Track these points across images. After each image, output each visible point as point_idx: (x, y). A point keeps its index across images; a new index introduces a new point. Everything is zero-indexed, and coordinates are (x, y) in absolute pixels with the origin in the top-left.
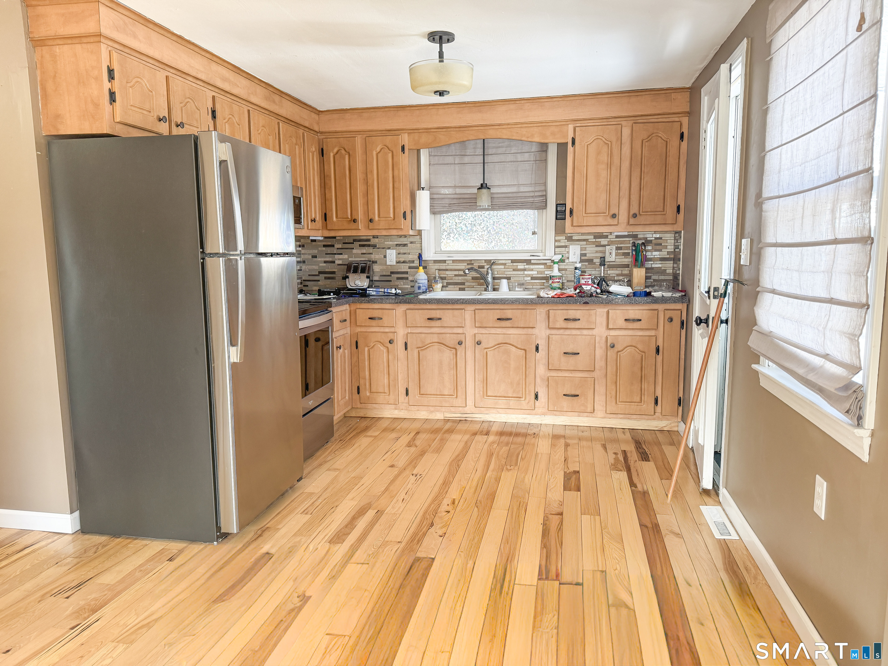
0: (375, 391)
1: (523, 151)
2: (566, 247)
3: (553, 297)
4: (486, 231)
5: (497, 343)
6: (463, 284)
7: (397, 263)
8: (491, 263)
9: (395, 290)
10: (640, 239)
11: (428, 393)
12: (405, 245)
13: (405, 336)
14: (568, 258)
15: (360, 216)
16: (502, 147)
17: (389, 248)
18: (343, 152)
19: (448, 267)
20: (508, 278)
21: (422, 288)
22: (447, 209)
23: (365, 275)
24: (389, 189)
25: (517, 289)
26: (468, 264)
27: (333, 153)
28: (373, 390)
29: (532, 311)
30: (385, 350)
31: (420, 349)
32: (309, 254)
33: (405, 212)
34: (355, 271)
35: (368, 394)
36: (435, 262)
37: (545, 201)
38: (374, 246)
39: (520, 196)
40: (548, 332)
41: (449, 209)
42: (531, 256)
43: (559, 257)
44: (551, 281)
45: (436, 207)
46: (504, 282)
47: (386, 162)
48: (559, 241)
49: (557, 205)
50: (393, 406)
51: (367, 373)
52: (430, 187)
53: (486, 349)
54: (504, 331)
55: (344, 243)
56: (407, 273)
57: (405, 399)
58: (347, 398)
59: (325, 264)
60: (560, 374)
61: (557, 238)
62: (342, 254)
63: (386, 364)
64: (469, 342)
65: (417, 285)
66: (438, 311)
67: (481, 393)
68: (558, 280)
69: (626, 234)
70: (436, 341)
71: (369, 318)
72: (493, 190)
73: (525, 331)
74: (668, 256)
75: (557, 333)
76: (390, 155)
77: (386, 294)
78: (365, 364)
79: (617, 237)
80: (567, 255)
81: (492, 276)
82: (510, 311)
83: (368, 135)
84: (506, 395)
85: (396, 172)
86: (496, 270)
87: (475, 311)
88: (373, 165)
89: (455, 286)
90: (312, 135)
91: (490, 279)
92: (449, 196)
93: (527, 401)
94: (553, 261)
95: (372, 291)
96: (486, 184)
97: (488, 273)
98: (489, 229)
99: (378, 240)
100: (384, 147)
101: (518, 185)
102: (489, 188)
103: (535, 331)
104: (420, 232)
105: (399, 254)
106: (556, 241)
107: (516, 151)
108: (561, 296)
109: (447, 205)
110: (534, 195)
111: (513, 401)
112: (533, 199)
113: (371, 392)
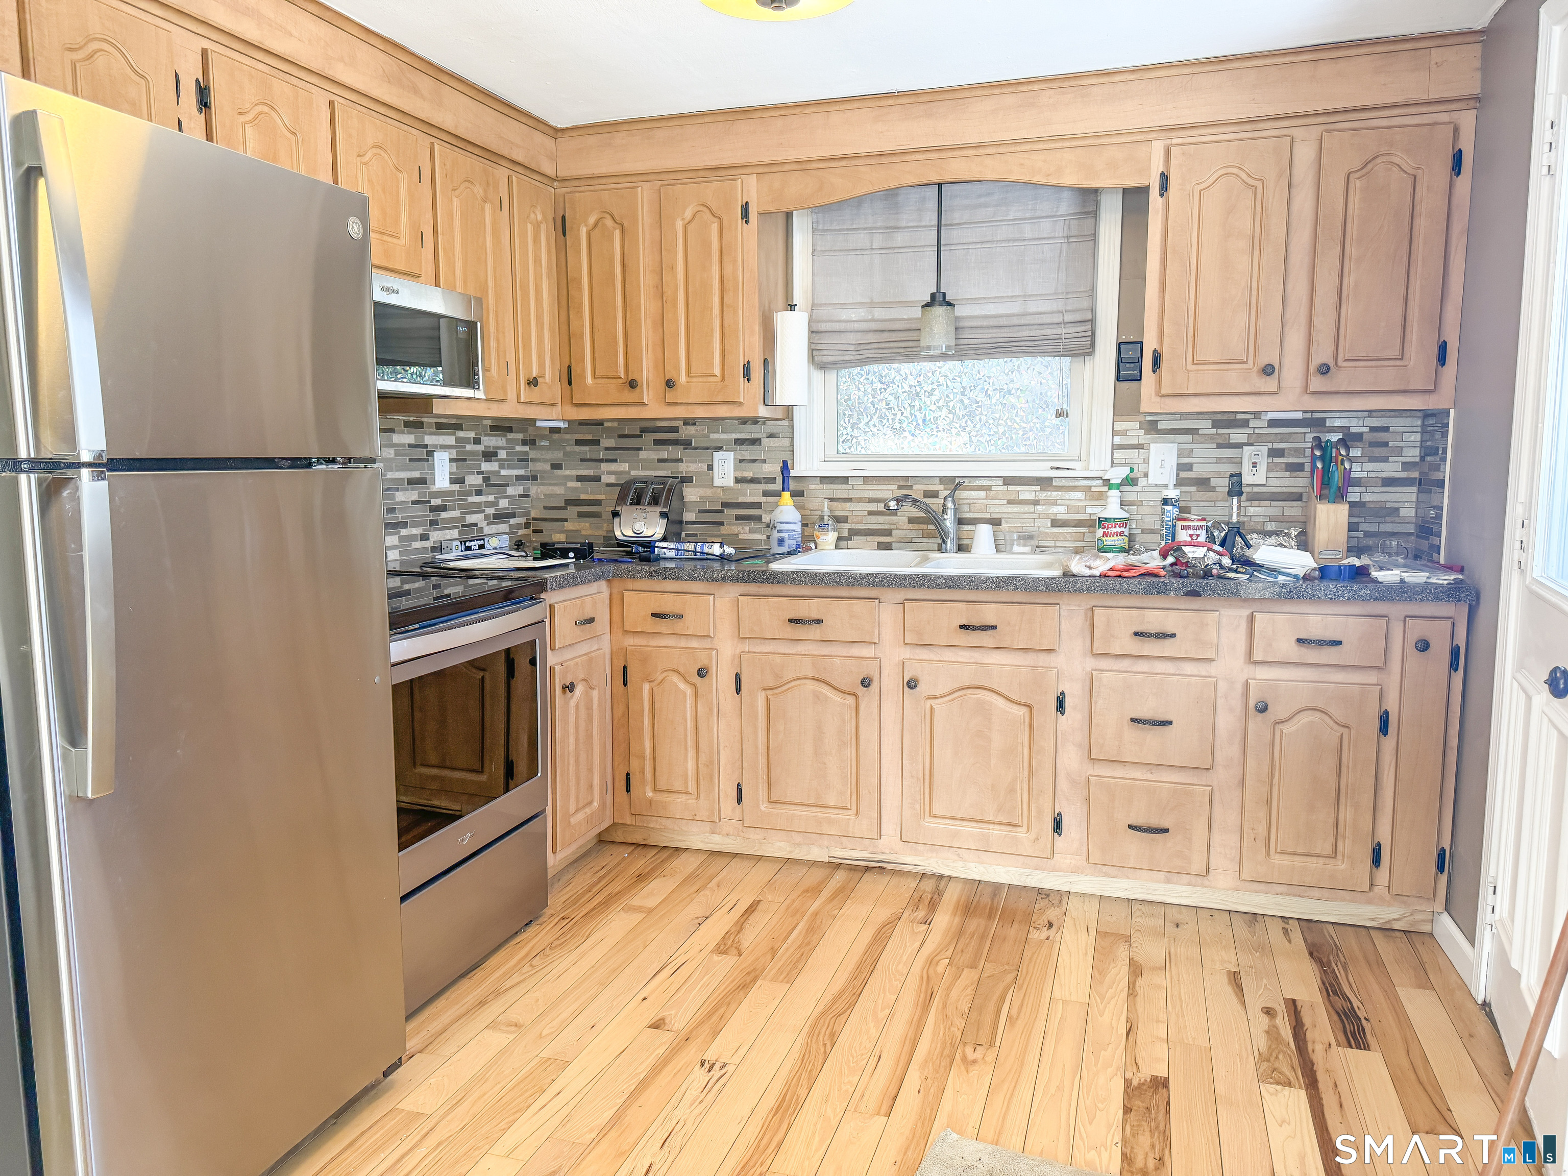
0: (665, 788)
1: (1038, 214)
2: (1139, 447)
3: (1105, 576)
4: (945, 409)
5: (957, 686)
6: (888, 533)
7: (738, 481)
8: (955, 484)
9: (721, 547)
10: (1333, 430)
11: (788, 799)
12: (755, 442)
13: (737, 661)
14: (1146, 475)
15: (647, 374)
16: (986, 206)
17: (719, 449)
18: (609, 222)
19: (851, 494)
20: (995, 522)
21: (787, 542)
22: (852, 358)
23: (658, 509)
24: (712, 309)
25: (1016, 548)
26: (900, 487)
27: (586, 225)
28: (661, 784)
29: (1049, 608)
30: (689, 691)
31: (769, 692)
32: (545, 461)
33: (748, 362)
34: (637, 501)
35: (650, 794)
36: (824, 480)
37: (1089, 334)
38: (687, 444)
39: (1027, 322)
40: (1091, 663)
41: (858, 357)
42: (1052, 468)
43: (1124, 472)
44: (1100, 532)
45: (825, 353)
46: (984, 532)
47: (706, 245)
48: (1124, 433)
49: (1119, 345)
50: (707, 827)
51: (647, 744)
52: (813, 304)
53: (929, 698)
54: (977, 656)
55: (620, 436)
56: (758, 505)
57: (734, 809)
58: (596, 804)
59: (578, 484)
60: (1119, 772)
61: (1119, 426)
62: (615, 461)
63: (690, 725)
64: (890, 682)
65: (775, 535)
66: (814, 603)
67: (917, 806)
68: (1118, 530)
69: (1299, 415)
70: (809, 673)
71: (653, 615)
72: (959, 311)
73: (1030, 659)
74: (1404, 475)
75: (1115, 668)
76: (715, 227)
77: (699, 556)
78: (643, 722)
79: (1273, 423)
80: (1142, 468)
81: (955, 515)
82: (993, 606)
83: (666, 182)
84: (980, 817)
85: (728, 269)
86: (965, 502)
87: (903, 603)
88: (676, 253)
89: (869, 538)
90: (537, 184)
91: (949, 521)
92: (856, 326)
93: (1033, 835)
94: (1107, 482)
95: (667, 549)
96: (944, 294)
97: (944, 510)
98: (951, 404)
99: (696, 430)
100: (702, 208)
101: (1024, 296)
102: (950, 304)
103: (1057, 660)
104: (789, 411)
105: (741, 461)
106: (1115, 433)
107: (1019, 215)
108: (1126, 574)
109: (852, 348)
110: (1060, 320)
111: (996, 832)
112: (1060, 331)
113: (655, 790)
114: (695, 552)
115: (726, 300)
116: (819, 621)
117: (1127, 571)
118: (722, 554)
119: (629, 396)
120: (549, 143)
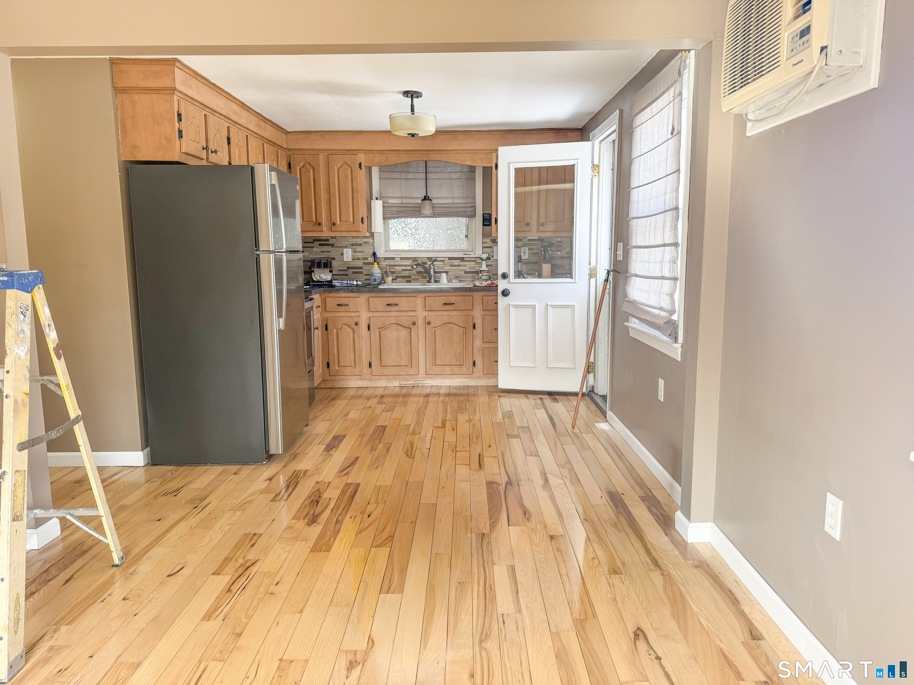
0: (343, 365)
1: (456, 171)
2: (491, 247)
3: (486, 286)
5: (443, 323)
6: (410, 277)
7: (353, 259)
8: (433, 260)
9: (357, 282)
10: (546, 242)
11: (388, 365)
12: (359, 245)
13: (368, 319)
14: (493, 256)
15: (324, 221)
16: (439, 167)
17: (346, 247)
18: (308, 166)
19: (396, 263)
20: (447, 273)
21: (377, 280)
22: (395, 216)
23: (328, 270)
24: (349, 198)
25: (453, 281)
26: (413, 261)
27: (299, 167)
28: (341, 364)
29: (470, 297)
30: (351, 331)
31: (380, 329)
33: (363, 217)
34: (319, 266)
35: (337, 368)
36: (386, 259)
37: (474, 211)
38: (332, 245)
39: (454, 206)
40: (483, 313)
41: (398, 216)
42: (464, 254)
43: (486, 255)
44: (480, 275)
45: (386, 214)
46: (444, 275)
47: (346, 176)
48: (486, 243)
49: (483, 214)
50: (358, 377)
51: (336, 351)
52: (380, 196)
53: (434, 328)
54: (448, 313)
56: (361, 268)
57: (368, 371)
60: (492, 346)
61: (484, 240)
63: (352, 342)
64: (420, 323)
65: (373, 278)
66: (395, 298)
67: (431, 363)
68: (486, 274)
69: (537, 238)
70: (394, 322)
71: (337, 305)
72: (434, 201)
73: (464, 313)
74: (566, 256)
75: (490, 314)
76: (349, 170)
77: (349, 285)
78: (334, 343)
79: (529, 240)
80: (492, 254)
81: (434, 270)
82: (452, 297)
83: (330, 153)
84: (451, 364)
85: (355, 185)
86: (436, 266)
87: (425, 298)
88: (335, 179)
89: (403, 279)
90: (283, 152)
91: (432, 272)
92: (397, 205)
93: (467, 368)
94: (481, 259)
95: (336, 283)
96: (429, 196)
97: (430, 269)
99: (336, 240)
100: (344, 163)
101: (453, 197)
102: (430, 200)
103: (473, 313)
104: (372, 235)
105: (354, 252)
106: (483, 243)
107: (450, 171)
109: (396, 212)
110: (465, 206)
111: (456, 368)
112: (465, 210)
113: (339, 366)
114: (347, 284)
116: (397, 305)
117: (492, 285)
118: (357, 284)
120: (284, 136)
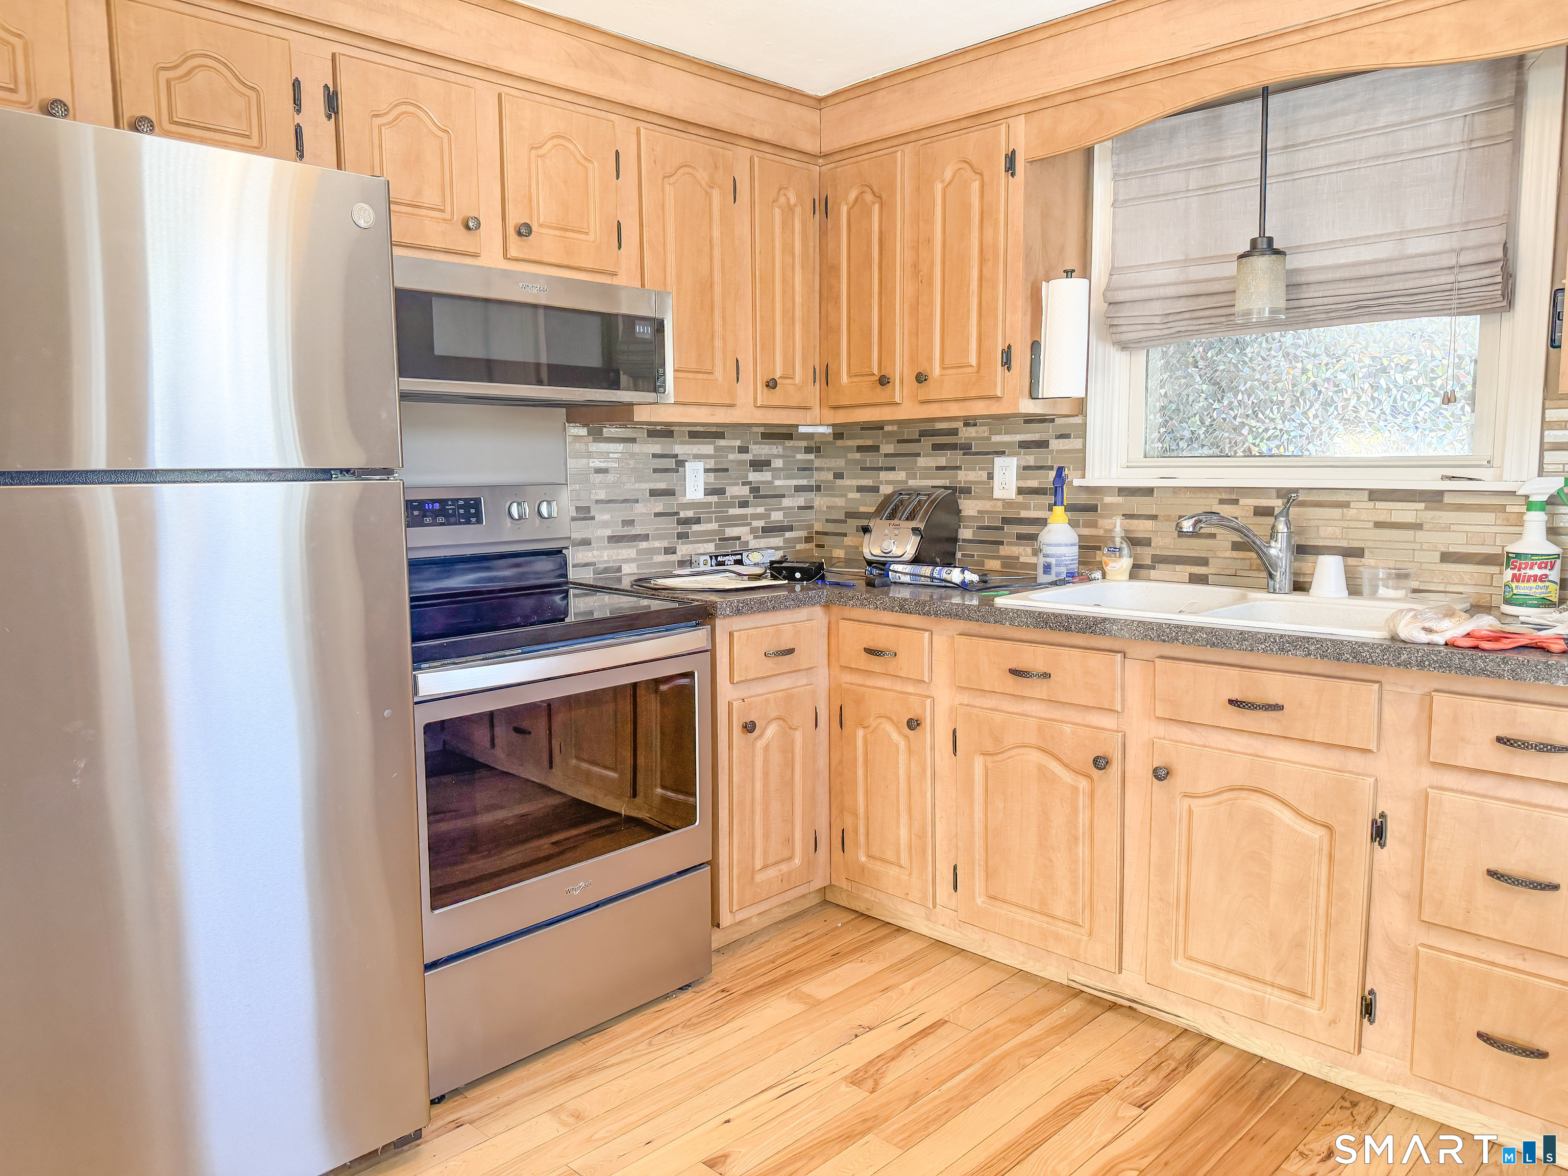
0: (878, 854)
1: (1422, 114)
3: (1454, 645)
6: (1204, 562)
7: (1021, 491)
9: (963, 571)
11: (1008, 898)
12: (1043, 444)
13: (955, 714)
15: (901, 366)
17: (1001, 453)
18: (869, 197)
20: (1352, 553)
22: (1158, 333)
23: (915, 525)
25: (1382, 591)
26: (1222, 502)
27: (847, 204)
28: (874, 850)
29: (1363, 686)
30: (902, 744)
31: (989, 758)
32: (829, 469)
33: (1009, 347)
34: (895, 515)
35: (863, 859)
36: (1124, 491)
37: (1503, 279)
38: (966, 448)
39: (1401, 269)
40: (1428, 777)
41: (1166, 332)
42: (1445, 478)
43: (1554, 484)
44: (1508, 575)
45: (1124, 329)
46: (1331, 564)
47: (966, 207)
52: (1113, 268)
53: (1186, 796)
54: (1256, 744)
55: (899, 442)
57: (949, 896)
58: (797, 861)
59: (858, 495)
60: (1469, 948)
61: (1554, 415)
62: (893, 469)
63: (903, 785)
64: (1135, 766)
65: (1044, 560)
66: (1040, 650)
67: (1168, 941)
68: (1538, 571)
70: (1034, 741)
71: (866, 650)
73: (1334, 758)
75: (1468, 788)
76: (976, 185)
78: (856, 773)
81: (1289, 540)
82: (1278, 676)
84: (1252, 973)
85: (989, 236)
87: (1154, 662)
88: (934, 224)
89: (1178, 567)
90: (794, 163)
91: (1278, 550)
92: (1162, 292)
93: (1331, 1015)
95: (902, 573)
96: (1271, 239)
97: (1273, 534)
99: (977, 432)
100: (963, 165)
102: (1277, 252)
103: (1375, 766)
104: (1078, 405)
105: (1026, 468)
106: (1547, 425)
107: (1396, 117)
108: (1491, 645)
109: (1157, 320)
110: (1453, 262)
111: (1275, 998)
112: (1451, 278)
113: (869, 856)
114: (932, 578)
115: (984, 271)
116: (1046, 676)
117: (1492, 640)
118: (963, 582)
119: (881, 395)
120: (812, 117)
